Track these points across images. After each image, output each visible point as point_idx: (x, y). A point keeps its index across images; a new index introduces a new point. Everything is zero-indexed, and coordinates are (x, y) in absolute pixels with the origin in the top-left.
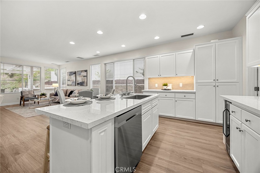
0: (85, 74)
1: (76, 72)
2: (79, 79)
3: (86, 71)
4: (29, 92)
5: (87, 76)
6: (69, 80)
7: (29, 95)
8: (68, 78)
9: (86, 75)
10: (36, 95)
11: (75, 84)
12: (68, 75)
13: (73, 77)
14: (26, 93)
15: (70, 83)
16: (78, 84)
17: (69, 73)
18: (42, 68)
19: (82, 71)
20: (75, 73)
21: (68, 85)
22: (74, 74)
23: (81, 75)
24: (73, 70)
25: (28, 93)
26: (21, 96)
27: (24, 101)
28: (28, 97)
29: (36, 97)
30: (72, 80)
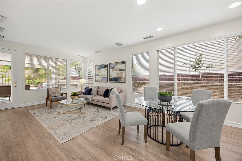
0: (122, 66)
1: (107, 64)
2: (114, 74)
3: (124, 63)
4: (56, 89)
5: (125, 70)
6: (98, 75)
7: (56, 93)
8: (97, 73)
9: (124, 68)
10: (63, 94)
11: (106, 80)
12: (97, 68)
13: (103, 72)
14: (53, 91)
15: (99, 78)
16: (111, 80)
17: (97, 67)
18: (67, 61)
19: (117, 63)
20: (106, 66)
21: (96, 81)
22: (105, 68)
23: (115, 69)
24: (104, 63)
25: (54, 90)
26: (47, 94)
27: (51, 101)
28: (55, 96)
29: (63, 96)
30: (101, 75)
